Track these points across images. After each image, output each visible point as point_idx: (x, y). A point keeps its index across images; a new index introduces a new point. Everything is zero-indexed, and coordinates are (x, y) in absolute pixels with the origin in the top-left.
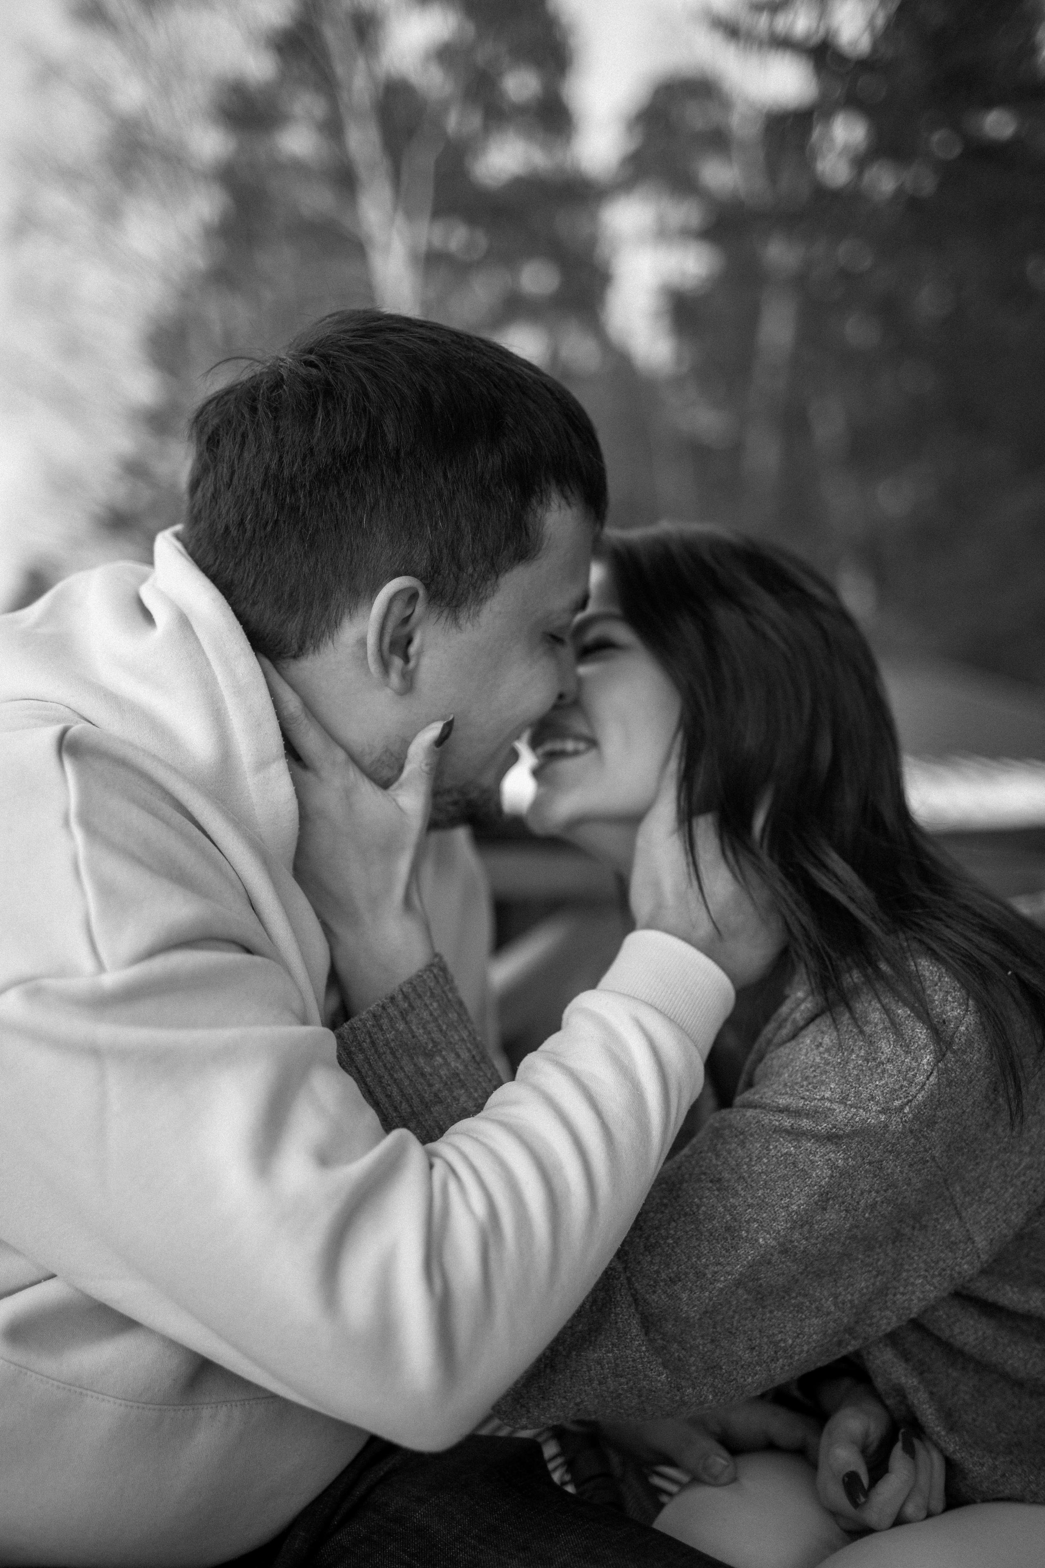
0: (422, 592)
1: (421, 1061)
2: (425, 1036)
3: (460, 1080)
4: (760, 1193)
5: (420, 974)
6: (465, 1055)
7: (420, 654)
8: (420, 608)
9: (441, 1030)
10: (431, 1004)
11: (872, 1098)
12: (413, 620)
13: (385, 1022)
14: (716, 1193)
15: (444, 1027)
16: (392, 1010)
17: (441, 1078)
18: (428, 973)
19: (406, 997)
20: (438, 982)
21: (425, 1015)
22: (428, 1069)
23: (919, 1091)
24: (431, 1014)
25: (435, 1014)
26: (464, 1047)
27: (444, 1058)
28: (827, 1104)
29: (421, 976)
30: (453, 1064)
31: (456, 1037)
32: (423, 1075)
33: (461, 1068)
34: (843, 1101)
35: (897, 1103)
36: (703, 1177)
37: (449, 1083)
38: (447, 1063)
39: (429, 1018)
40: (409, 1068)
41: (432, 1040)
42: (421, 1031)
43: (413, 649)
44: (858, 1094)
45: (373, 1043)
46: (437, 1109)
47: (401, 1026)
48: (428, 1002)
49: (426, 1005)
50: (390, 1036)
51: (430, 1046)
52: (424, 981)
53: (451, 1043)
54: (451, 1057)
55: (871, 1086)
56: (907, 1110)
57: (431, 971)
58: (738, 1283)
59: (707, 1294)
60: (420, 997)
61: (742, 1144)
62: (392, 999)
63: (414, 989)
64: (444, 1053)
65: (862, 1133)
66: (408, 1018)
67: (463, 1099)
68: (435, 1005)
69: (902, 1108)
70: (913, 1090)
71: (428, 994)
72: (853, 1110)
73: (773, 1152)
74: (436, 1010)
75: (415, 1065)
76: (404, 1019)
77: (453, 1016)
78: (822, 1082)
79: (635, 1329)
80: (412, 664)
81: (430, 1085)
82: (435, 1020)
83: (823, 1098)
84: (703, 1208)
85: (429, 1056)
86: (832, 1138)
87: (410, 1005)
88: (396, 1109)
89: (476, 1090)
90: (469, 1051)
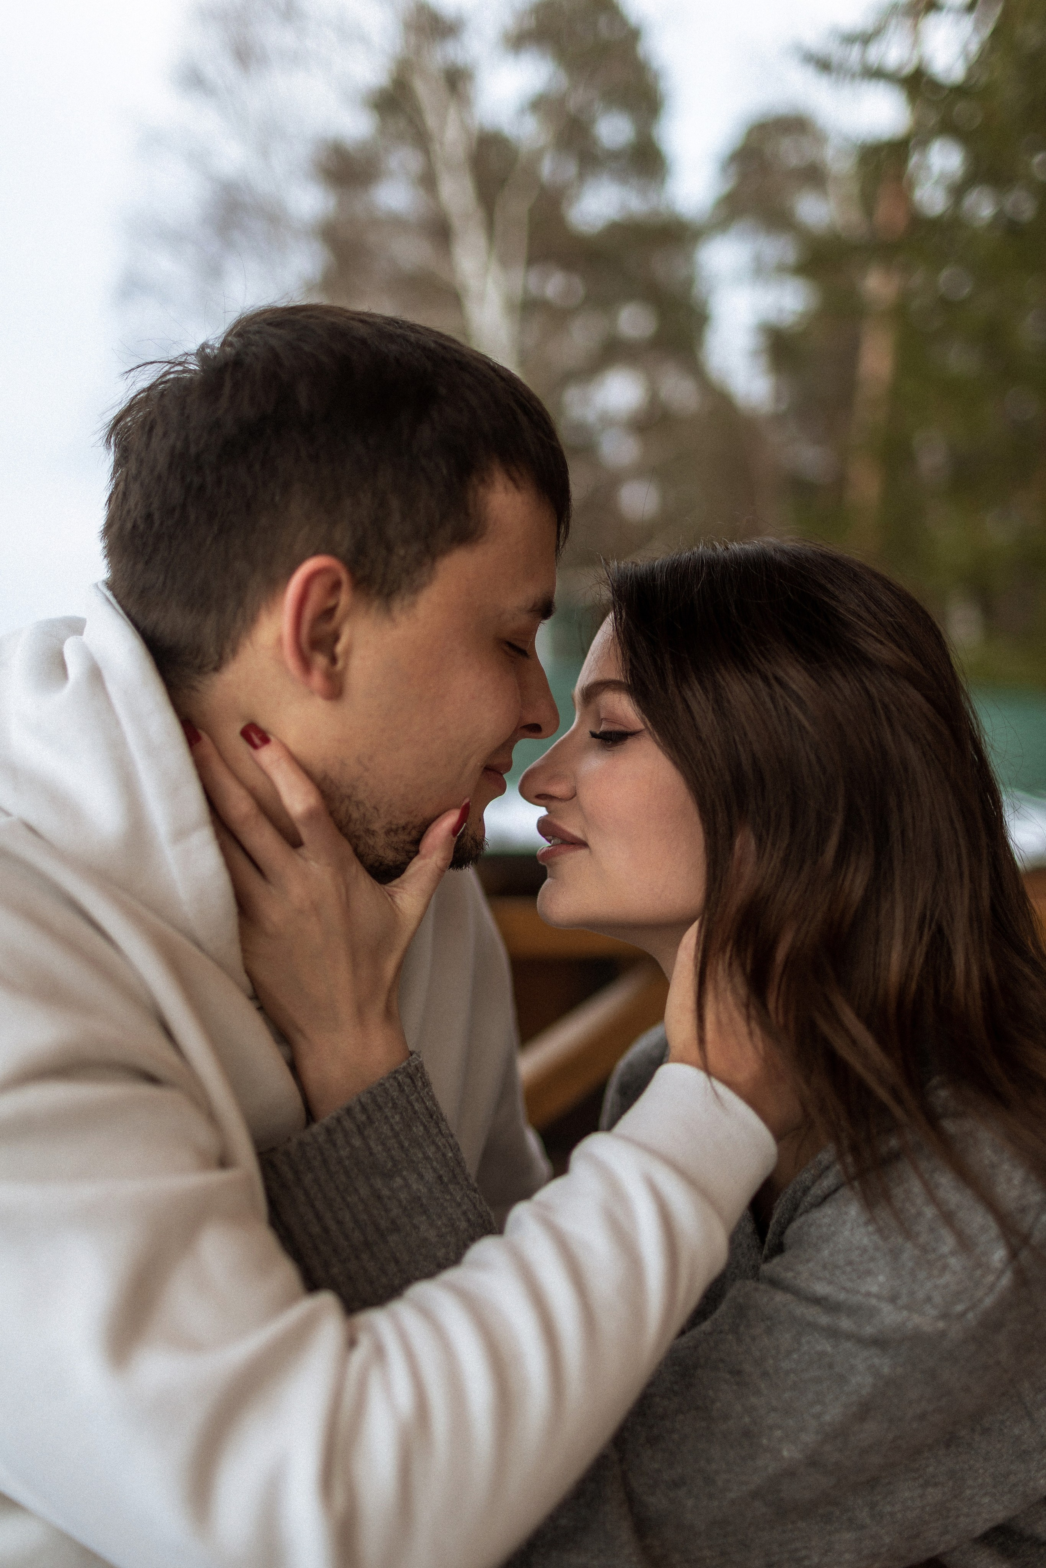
0: (344, 576)
1: (378, 1183)
2: (384, 1154)
3: (422, 1205)
4: (787, 1395)
5: (381, 1081)
6: (429, 1176)
7: (348, 652)
8: (345, 598)
9: (402, 1147)
10: (393, 1117)
11: (929, 1299)
12: (339, 613)
13: (339, 1138)
14: (735, 1387)
15: (406, 1144)
16: (348, 1124)
17: (400, 1201)
18: (391, 1080)
19: (364, 1109)
20: (402, 1091)
21: (385, 1129)
22: (385, 1192)
23: (986, 1294)
24: (392, 1129)
25: (397, 1128)
26: (428, 1166)
27: (404, 1179)
28: (874, 1301)
29: (381, 1084)
30: (415, 1187)
31: (420, 1155)
32: (379, 1198)
33: (424, 1190)
34: (893, 1299)
35: (959, 1308)
36: (721, 1365)
37: (409, 1207)
38: (407, 1185)
39: (390, 1134)
40: (364, 1191)
41: (392, 1158)
42: (380, 1148)
43: (340, 648)
44: (912, 1293)
45: (325, 1162)
46: (393, 1238)
47: (357, 1142)
48: (389, 1114)
49: (386, 1118)
50: (344, 1153)
51: (390, 1165)
52: (386, 1091)
53: (413, 1162)
54: (413, 1178)
55: (929, 1285)
56: (970, 1316)
57: (395, 1078)
58: (755, 1495)
59: (716, 1503)
60: (380, 1108)
61: (769, 1331)
62: (349, 1111)
63: (374, 1101)
64: (405, 1173)
65: (917, 1338)
66: (366, 1133)
67: (423, 1228)
68: (397, 1118)
69: (964, 1314)
70: (979, 1293)
71: (390, 1105)
72: (905, 1313)
73: (805, 1348)
74: (397, 1123)
75: (371, 1186)
76: (360, 1132)
77: (418, 1130)
78: (869, 1272)
79: (624, 1533)
80: (340, 665)
81: (387, 1211)
82: (396, 1135)
83: (868, 1294)
84: (718, 1404)
85: (388, 1176)
86: (879, 1343)
87: (369, 1118)
88: (347, 1237)
89: (440, 1217)
90: (435, 1170)
